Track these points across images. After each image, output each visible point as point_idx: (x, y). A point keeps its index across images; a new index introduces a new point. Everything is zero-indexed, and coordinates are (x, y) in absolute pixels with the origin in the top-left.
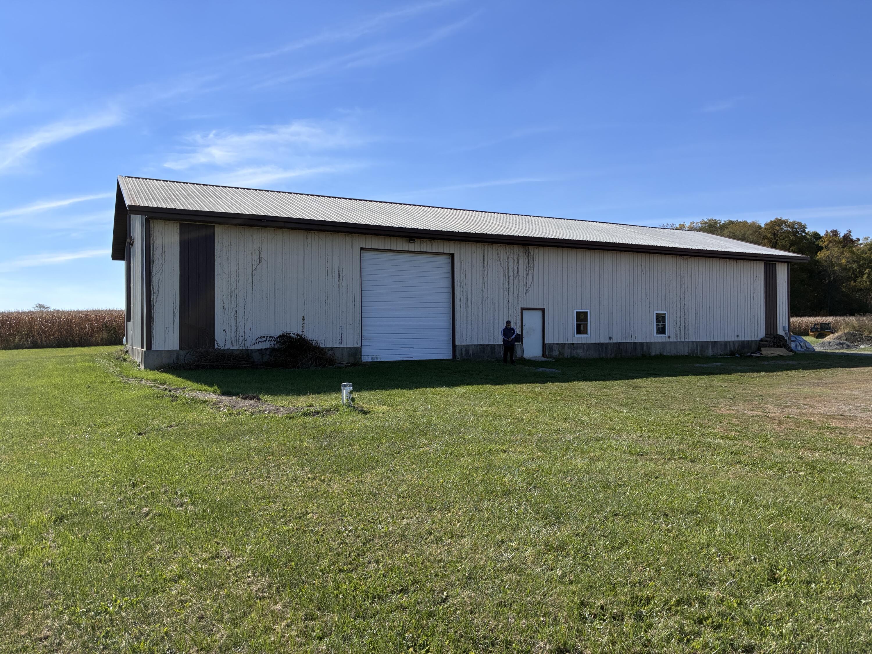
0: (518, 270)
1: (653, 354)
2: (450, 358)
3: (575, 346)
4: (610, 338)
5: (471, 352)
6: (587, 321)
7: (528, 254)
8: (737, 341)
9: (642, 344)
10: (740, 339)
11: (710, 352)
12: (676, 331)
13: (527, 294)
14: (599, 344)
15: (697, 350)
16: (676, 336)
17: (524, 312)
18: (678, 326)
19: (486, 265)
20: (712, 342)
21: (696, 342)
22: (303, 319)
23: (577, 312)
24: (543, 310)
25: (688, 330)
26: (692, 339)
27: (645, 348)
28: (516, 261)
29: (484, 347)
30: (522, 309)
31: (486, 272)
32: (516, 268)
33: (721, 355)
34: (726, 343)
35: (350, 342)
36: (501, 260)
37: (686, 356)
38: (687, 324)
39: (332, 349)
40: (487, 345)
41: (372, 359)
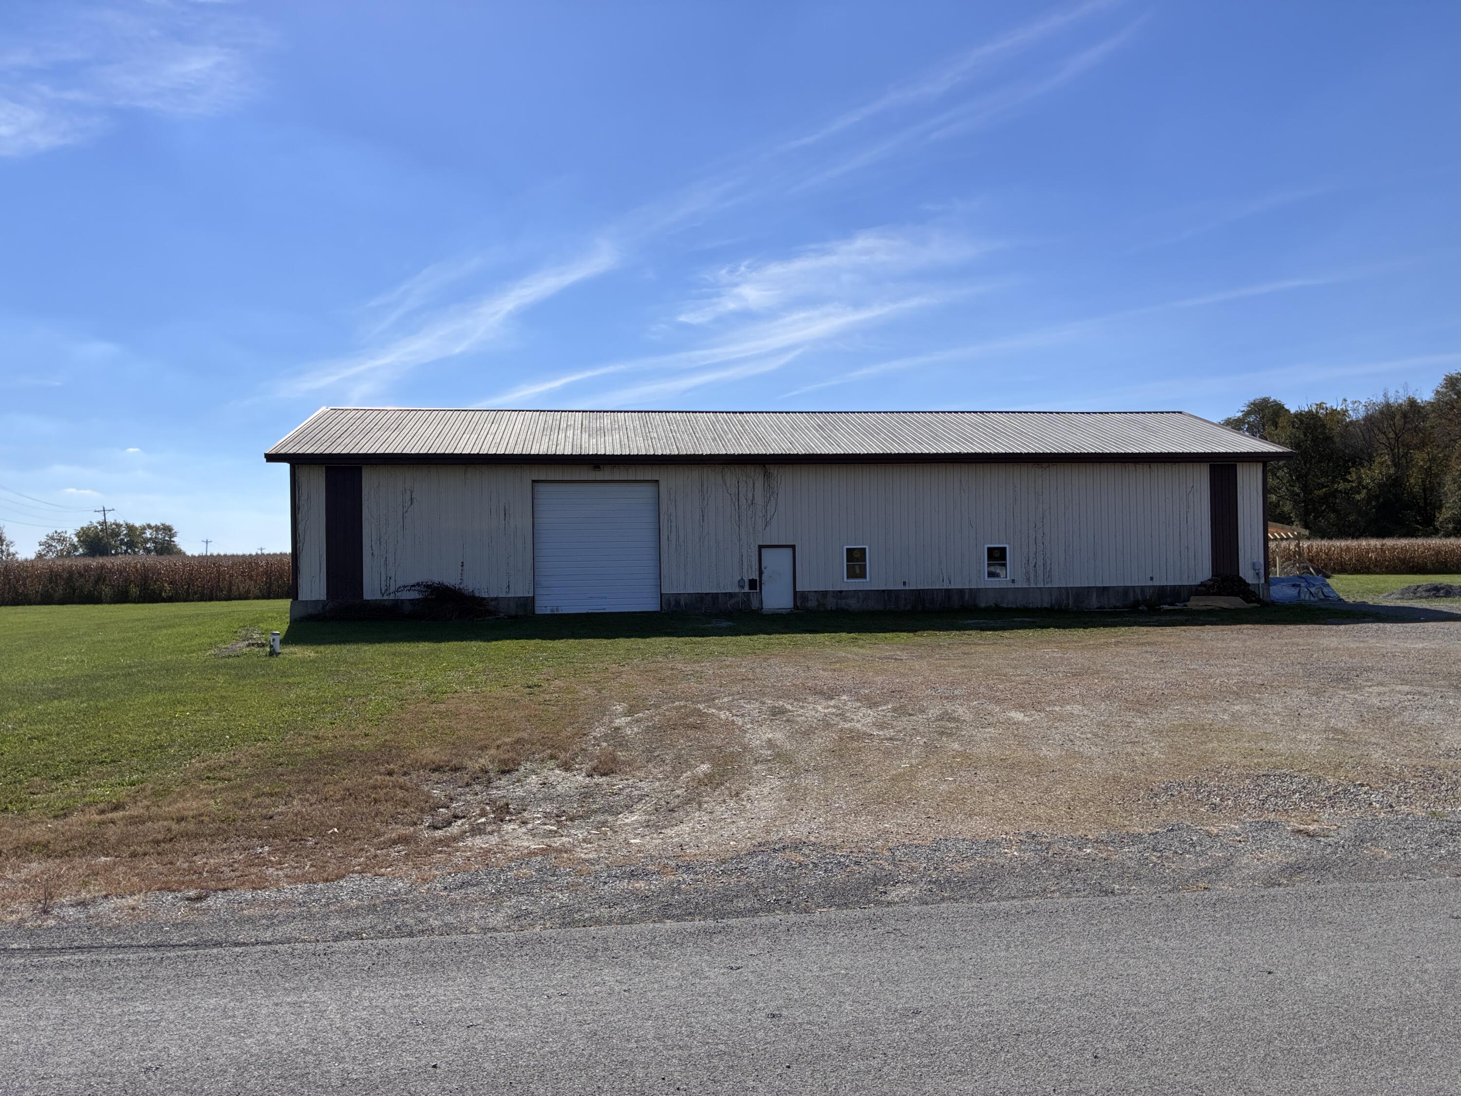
0: (753, 497)
1: (982, 605)
2: (655, 610)
3: (843, 594)
4: (904, 583)
5: (682, 602)
6: (865, 561)
7: (767, 475)
8: (1149, 586)
9: (961, 592)
10: (1156, 583)
11: (1094, 602)
12: (1027, 573)
13: (768, 528)
14: (884, 591)
15: (1068, 599)
16: (1028, 580)
17: (763, 550)
18: (1032, 565)
19: (705, 492)
20: (1098, 589)
21: (1066, 589)
22: (462, 566)
23: (848, 549)
24: (793, 547)
25: (1050, 571)
26: (1058, 582)
27: (967, 596)
28: (751, 485)
29: (701, 597)
30: (761, 547)
31: (706, 502)
32: (750, 496)
33: (1115, 607)
34: (1126, 590)
35: (521, 590)
36: (728, 485)
37: (1046, 608)
38: (1048, 562)
39: (496, 599)
40: (706, 594)
41: (551, 610)
